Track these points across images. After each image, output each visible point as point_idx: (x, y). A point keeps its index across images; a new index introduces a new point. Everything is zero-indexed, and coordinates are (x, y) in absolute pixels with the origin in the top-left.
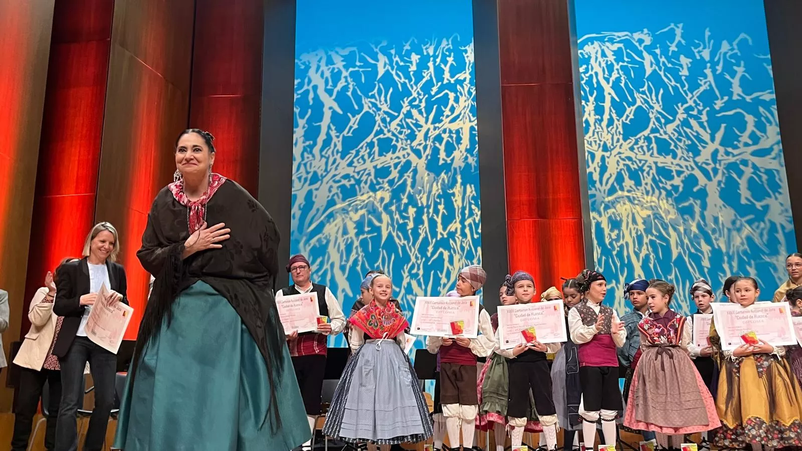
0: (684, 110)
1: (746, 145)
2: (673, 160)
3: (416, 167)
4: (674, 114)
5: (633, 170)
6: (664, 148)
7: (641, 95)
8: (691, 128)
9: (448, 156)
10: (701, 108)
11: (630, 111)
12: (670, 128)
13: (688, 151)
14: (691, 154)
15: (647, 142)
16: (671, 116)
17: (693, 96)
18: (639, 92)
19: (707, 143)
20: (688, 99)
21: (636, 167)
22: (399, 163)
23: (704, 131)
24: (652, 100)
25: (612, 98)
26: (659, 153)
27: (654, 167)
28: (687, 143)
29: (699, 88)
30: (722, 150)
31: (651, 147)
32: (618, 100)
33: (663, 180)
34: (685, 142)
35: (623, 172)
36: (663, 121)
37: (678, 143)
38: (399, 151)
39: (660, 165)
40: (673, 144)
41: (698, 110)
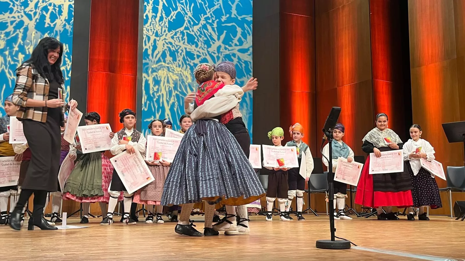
0: (205, 18)
1: (236, 45)
2: (195, 48)
3: (27, 26)
4: (199, 20)
5: (172, 51)
6: (191, 40)
7: (181, 5)
8: (207, 30)
9: (52, 21)
10: (214, 19)
11: (174, 14)
12: (196, 28)
13: (204, 44)
14: (206, 46)
15: (182, 35)
16: (197, 21)
17: (210, 11)
18: (180, 3)
19: (215, 41)
20: (207, 12)
21: (175, 50)
22: (15, 21)
23: (214, 34)
24: (187, 9)
25: (164, 3)
26: (188, 43)
27: (184, 51)
28: (204, 39)
29: (214, 7)
30: (223, 46)
31: (184, 38)
32: (167, 6)
33: (189, 60)
34: (203, 38)
35: (166, 51)
36: (192, 23)
37: (199, 38)
38: (15, 13)
39: (188, 50)
40: (196, 38)
41: (212, 20)
